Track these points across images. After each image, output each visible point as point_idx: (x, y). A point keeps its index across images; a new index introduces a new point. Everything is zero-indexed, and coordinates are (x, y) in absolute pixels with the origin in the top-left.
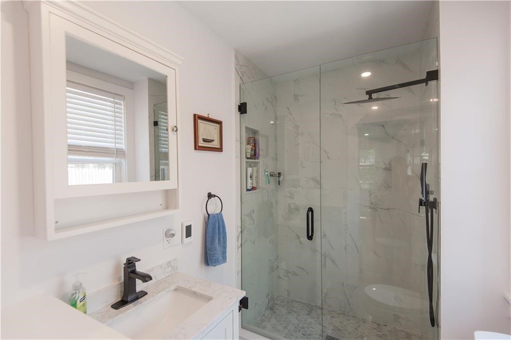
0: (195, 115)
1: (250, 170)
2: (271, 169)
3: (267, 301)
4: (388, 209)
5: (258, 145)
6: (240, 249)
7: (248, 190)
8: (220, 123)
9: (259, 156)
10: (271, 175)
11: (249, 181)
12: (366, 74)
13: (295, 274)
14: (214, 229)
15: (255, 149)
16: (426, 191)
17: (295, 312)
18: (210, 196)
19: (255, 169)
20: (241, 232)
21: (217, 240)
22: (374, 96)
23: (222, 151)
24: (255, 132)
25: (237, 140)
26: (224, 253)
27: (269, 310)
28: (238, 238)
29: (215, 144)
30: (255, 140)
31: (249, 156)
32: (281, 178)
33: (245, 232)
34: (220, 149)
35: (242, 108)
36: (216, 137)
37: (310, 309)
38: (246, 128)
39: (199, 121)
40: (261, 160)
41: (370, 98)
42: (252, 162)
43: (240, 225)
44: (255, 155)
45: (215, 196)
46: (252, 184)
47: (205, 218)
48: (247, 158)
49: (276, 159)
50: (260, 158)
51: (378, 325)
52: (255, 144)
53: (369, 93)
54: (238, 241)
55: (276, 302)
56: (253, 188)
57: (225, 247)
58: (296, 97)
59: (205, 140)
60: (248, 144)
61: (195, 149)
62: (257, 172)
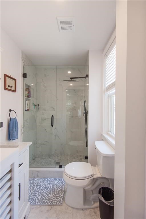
0: (5, 75)
1: (27, 102)
2: (35, 103)
3: (32, 157)
4: (75, 117)
5: (30, 92)
6: (22, 134)
7: (26, 110)
8: (15, 80)
9: (30, 97)
10: (35, 105)
11: (27, 106)
12: (69, 72)
13: (44, 144)
14: (13, 124)
15: (29, 93)
16: (85, 110)
17: (44, 158)
18: (11, 111)
19: (29, 102)
20: (23, 127)
21: (15, 129)
22: (72, 79)
23: (16, 92)
24: (29, 86)
25: (22, 89)
26: (17, 134)
27: (33, 160)
28: (22, 130)
29: (13, 89)
30: (29, 90)
31: (27, 96)
32: (39, 107)
33: (24, 128)
34: (15, 91)
35: (25, 76)
36: (13, 85)
37: (50, 156)
38: (26, 84)
39: (7, 77)
40: (31, 98)
41: (71, 80)
42: (28, 99)
43: (23, 125)
44: (29, 96)
45: (13, 111)
46: (27, 108)
47: (8, 120)
48: (26, 97)
49: (37, 99)
50: (31, 97)
51: (72, 155)
52: (29, 91)
53: (71, 78)
54: (22, 131)
55: (36, 157)
56: (28, 110)
57: (17, 132)
58: (45, 75)
59: (9, 86)
60: (26, 91)
61: (5, 89)
62: (30, 103)
